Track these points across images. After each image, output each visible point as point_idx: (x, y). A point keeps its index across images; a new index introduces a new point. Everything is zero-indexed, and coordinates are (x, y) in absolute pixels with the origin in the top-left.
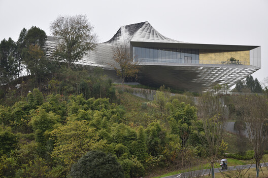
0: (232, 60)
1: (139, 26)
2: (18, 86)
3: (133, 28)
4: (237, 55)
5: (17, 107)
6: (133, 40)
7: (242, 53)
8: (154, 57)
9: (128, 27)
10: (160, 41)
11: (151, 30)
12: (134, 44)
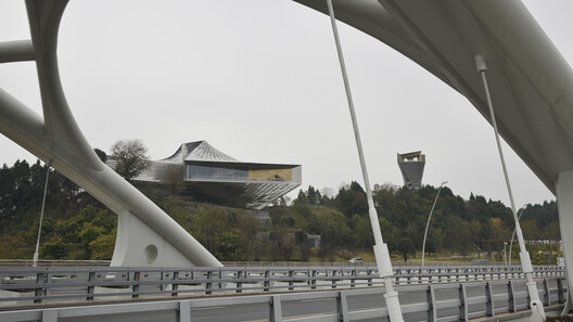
0: (276, 176)
1: (197, 144)
2: (79, 200)
3: (192, 146)
4: (281, 173)
5: (73, 221)
6: (188, 159)
7: (285, 171)
8: (209, 174)
9: (188, 145)
10: (217, 160)
11: (208, 148)
12: (187, 162)
